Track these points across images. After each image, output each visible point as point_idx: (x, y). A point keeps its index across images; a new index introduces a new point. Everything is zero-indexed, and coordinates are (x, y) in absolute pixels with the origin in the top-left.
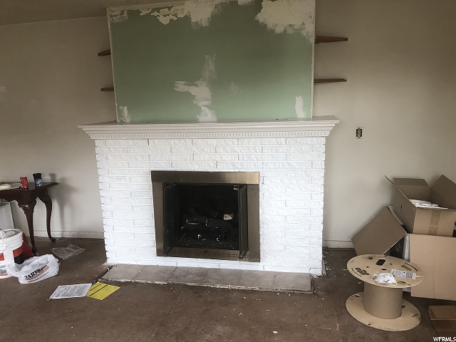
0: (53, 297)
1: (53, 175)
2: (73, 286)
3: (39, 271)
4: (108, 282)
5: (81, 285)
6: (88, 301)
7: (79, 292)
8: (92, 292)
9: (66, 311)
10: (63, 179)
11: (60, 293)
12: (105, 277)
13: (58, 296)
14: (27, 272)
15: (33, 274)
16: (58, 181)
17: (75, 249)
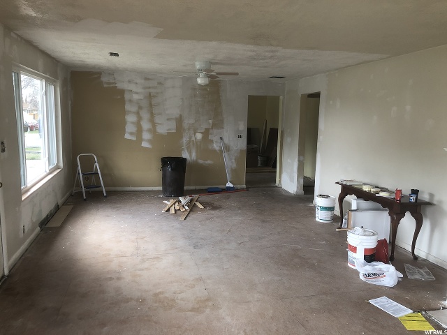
0: (372, 302)
1: (432, 195)
2: (395, 303)
3: (375, 274)
4: (429, 319)
5: (403, 307)
6: (397, 323)
7: (396, 311)
8: (406, 318)
9: (371, 319)
10: (440, 202)
11: (381, 303)
12: (430, 313)
13: (375, 303)
14: (366, 270)
15: (369, 275)
16: (435, 202)
17: (429, 275)
